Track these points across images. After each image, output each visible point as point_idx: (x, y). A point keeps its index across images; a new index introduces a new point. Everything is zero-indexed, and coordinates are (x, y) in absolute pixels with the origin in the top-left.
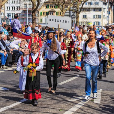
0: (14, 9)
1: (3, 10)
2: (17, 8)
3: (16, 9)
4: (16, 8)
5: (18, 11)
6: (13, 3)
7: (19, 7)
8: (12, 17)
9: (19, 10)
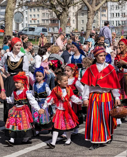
0: (119, 16)
1: (106, 17)
2: (122, 14)
3: (120, 16)
4: (120, 14)
5: (122, 18)
6: (118, 9)
7: (124, 13)
8: (117, 25)
9: (125, 17)
